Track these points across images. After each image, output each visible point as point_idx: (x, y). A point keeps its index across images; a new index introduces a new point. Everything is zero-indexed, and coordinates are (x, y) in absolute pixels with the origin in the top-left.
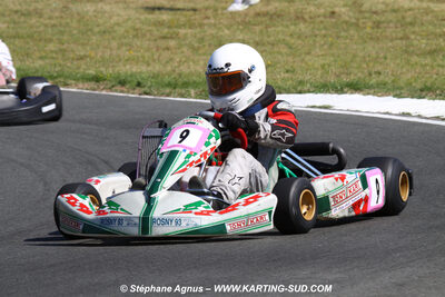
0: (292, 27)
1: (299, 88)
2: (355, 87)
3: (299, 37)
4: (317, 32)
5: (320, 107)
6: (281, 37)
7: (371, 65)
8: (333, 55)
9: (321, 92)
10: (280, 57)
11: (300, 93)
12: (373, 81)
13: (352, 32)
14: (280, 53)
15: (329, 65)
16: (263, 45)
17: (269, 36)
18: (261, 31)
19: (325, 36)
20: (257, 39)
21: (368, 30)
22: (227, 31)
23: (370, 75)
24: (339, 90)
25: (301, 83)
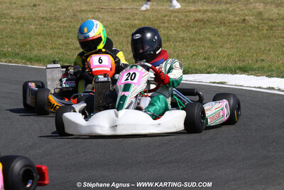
0: (217, 29)
1: (208, 70)
2: (244, 70)
3: (219, 36)
4: (231, 33)
5: (218, 83)
6: (208, 35)
7: (259, 55)
8: (237, 48)
9: (222, 73)
10: (203, 49)
11: (209, 73)
12: (257, 66)
13: (254, 32)
14: (204, 47)
15: (232, 55)
16: (195, 41)
17: (200, 35)
18: (196, 32)
19: (236, 35)
20: (192, 37)
21: (265, 32)
22: (174, 32)
23: (257, 61)
24: (233, 72)
25: (210, 67)
